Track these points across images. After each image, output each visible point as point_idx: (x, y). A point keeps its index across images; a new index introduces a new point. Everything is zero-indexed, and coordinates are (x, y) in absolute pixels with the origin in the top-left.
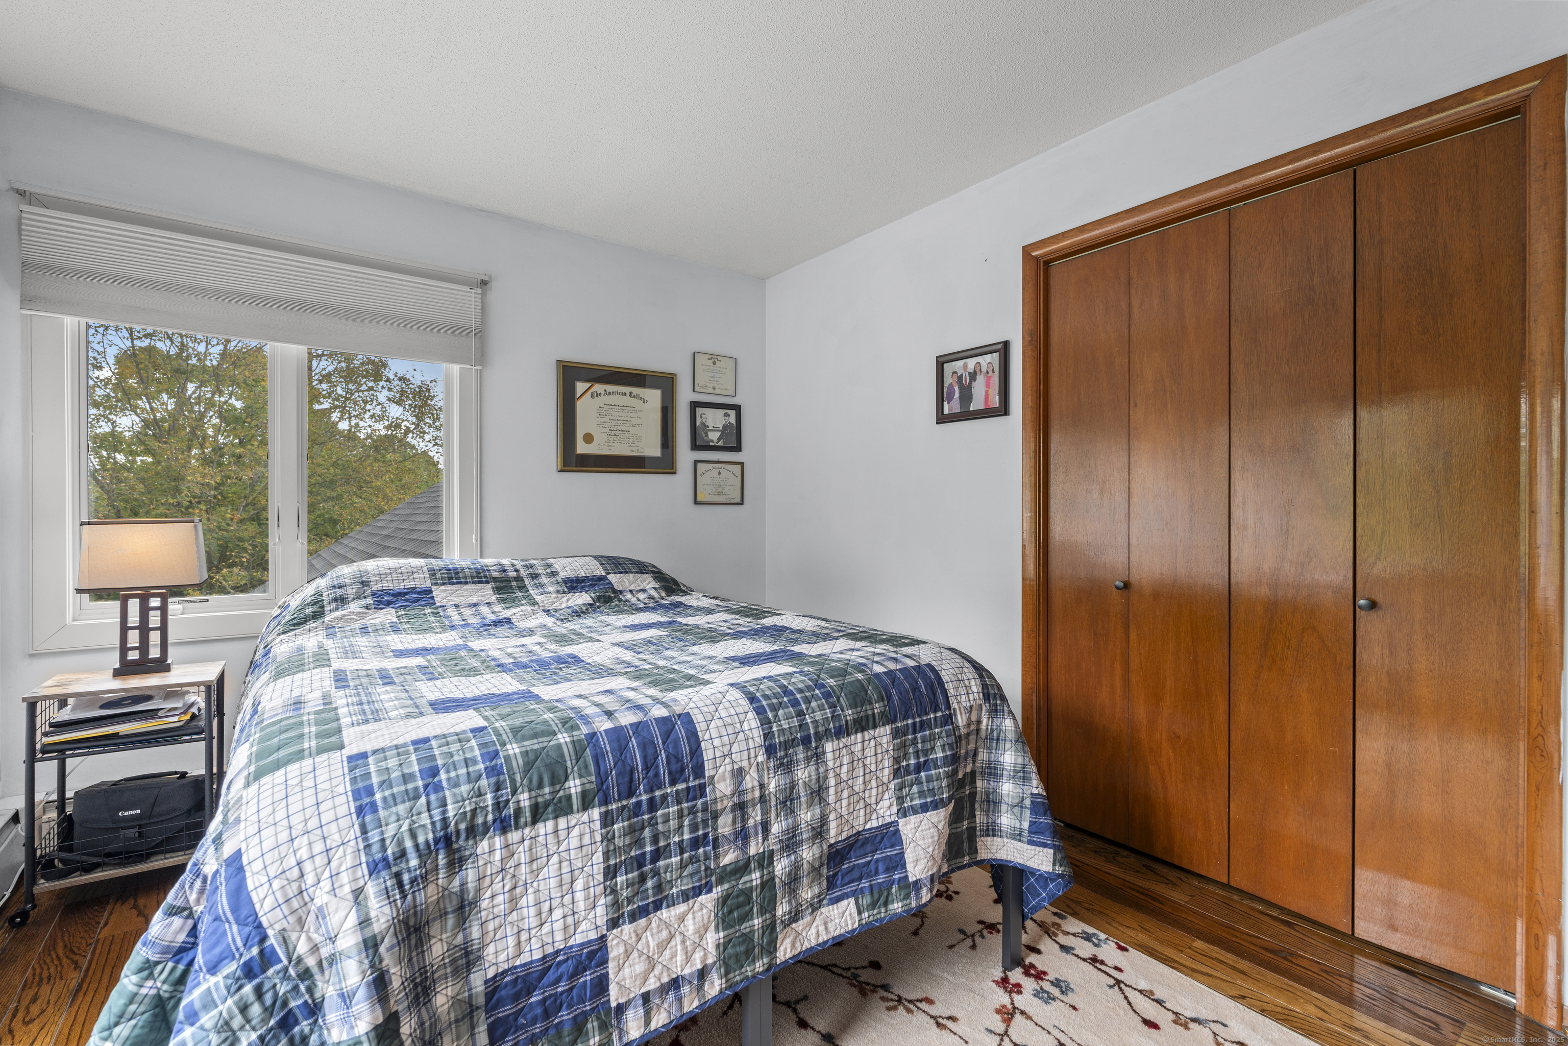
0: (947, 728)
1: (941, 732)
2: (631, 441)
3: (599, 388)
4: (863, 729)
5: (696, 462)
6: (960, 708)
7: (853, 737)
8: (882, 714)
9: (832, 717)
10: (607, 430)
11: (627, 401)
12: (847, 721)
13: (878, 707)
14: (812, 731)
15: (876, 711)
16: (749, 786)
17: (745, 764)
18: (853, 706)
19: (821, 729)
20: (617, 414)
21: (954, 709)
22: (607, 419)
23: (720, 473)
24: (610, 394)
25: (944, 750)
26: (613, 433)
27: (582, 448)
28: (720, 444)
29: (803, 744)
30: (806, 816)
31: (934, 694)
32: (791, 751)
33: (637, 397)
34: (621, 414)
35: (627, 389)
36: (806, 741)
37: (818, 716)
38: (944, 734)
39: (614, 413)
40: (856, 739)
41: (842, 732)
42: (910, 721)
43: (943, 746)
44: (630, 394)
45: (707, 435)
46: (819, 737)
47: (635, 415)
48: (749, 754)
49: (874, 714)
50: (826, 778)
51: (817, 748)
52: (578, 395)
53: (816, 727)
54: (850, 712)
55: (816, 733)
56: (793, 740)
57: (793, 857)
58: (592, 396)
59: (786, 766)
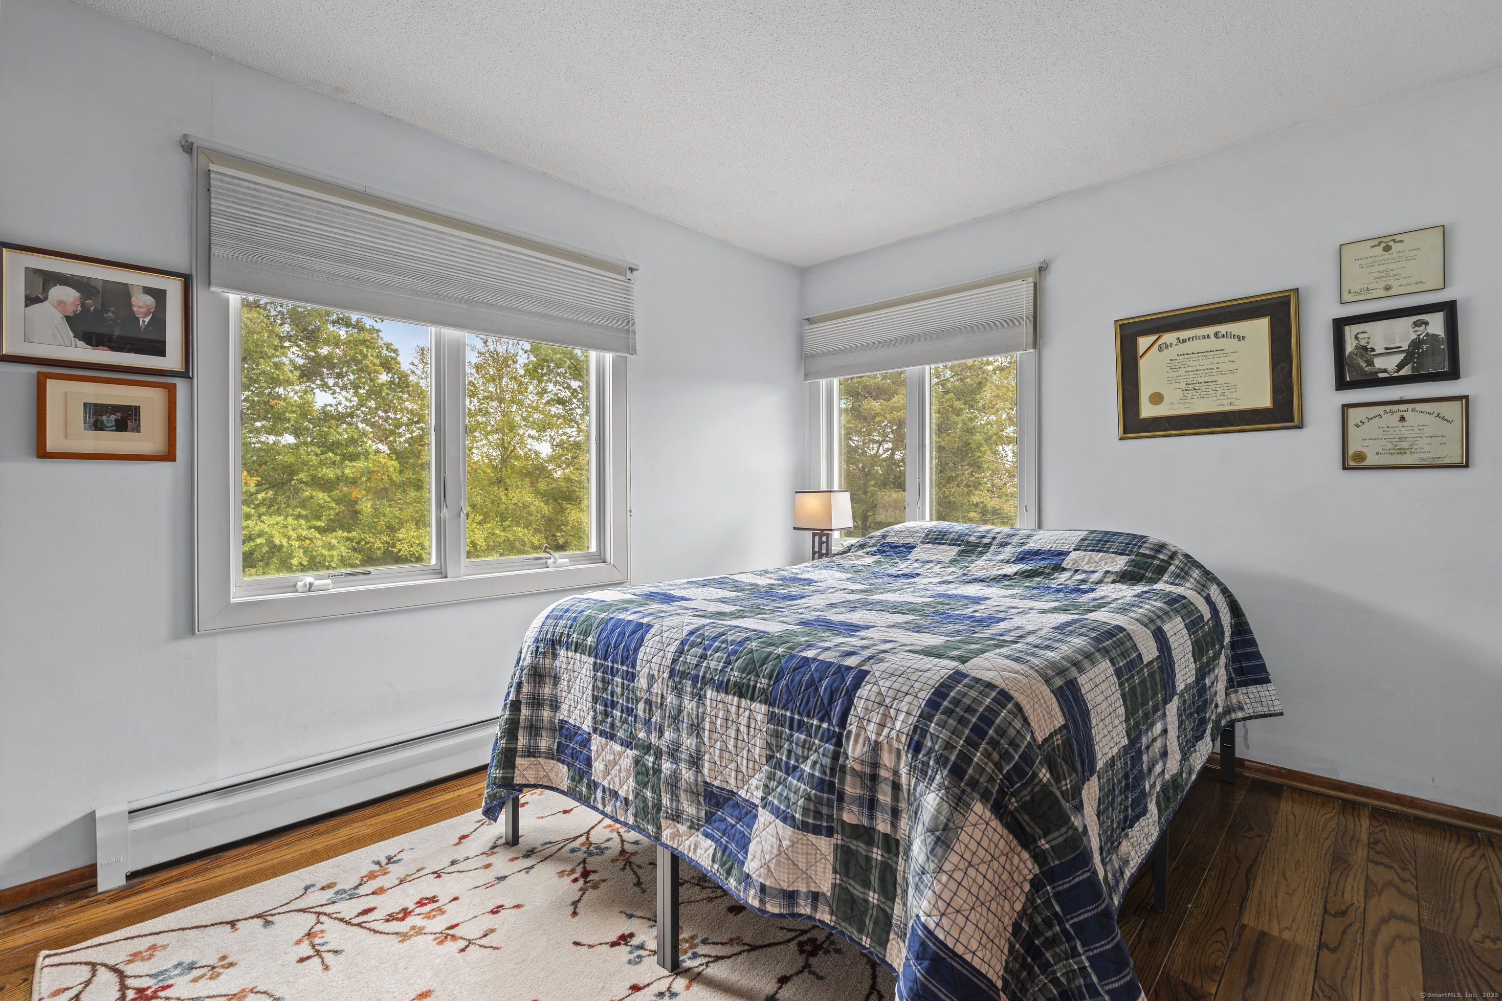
0: (827, 745)
1: (820, 747)
2: (1219, 393)
3: (1169, 337)
4: (741, 696)
5: (1345, 407)
6: (858, 736)
7: (730, 697)
8: (763, 691)
9: (721, 671)
10: (1183, 385)
11: (1213, 343)
12: (729, 680)
13: (763, 683)
14: (701, 674)
15: (758, 685)
16: (655, 691)
17: (656, 673)
18: (742, 670)
19: (708, 676)
20: (1197, 363)
21: (850, 732)
22: (1182, 372)
23: (1402, 419)
24: (1184, 341)
25: (813, 766)
26: (1191, 388)
27: (1147, 410)
28: (1406, 371)
29: (693, 680)
30: (689, 742)
31: (831, 701)
32: (684, 681)
33: (1229, 335)
34: (1202, 362)
35: (1211, 330)
36: (695, 679)
37: (713, 665)
38: (821, 751)
39: (1190, 364)
40: (733, 700)
41: (723, 687)
42: (788, 714)
43: (815, 763)
44: (1216, 335)
45: (1370, 363)
46: (705, 682)
47: (1226, 359)
48: (660, 668)
49: (755, 687)
50: (703, 720)
51: (701, 689)
52: (1141, 352)
53: (705, 673)
54: (736, 674)
55: (704, 677)
56: (688, 674)
57: (674, 766)
58: (1160, 349)
59: (678, 691)
